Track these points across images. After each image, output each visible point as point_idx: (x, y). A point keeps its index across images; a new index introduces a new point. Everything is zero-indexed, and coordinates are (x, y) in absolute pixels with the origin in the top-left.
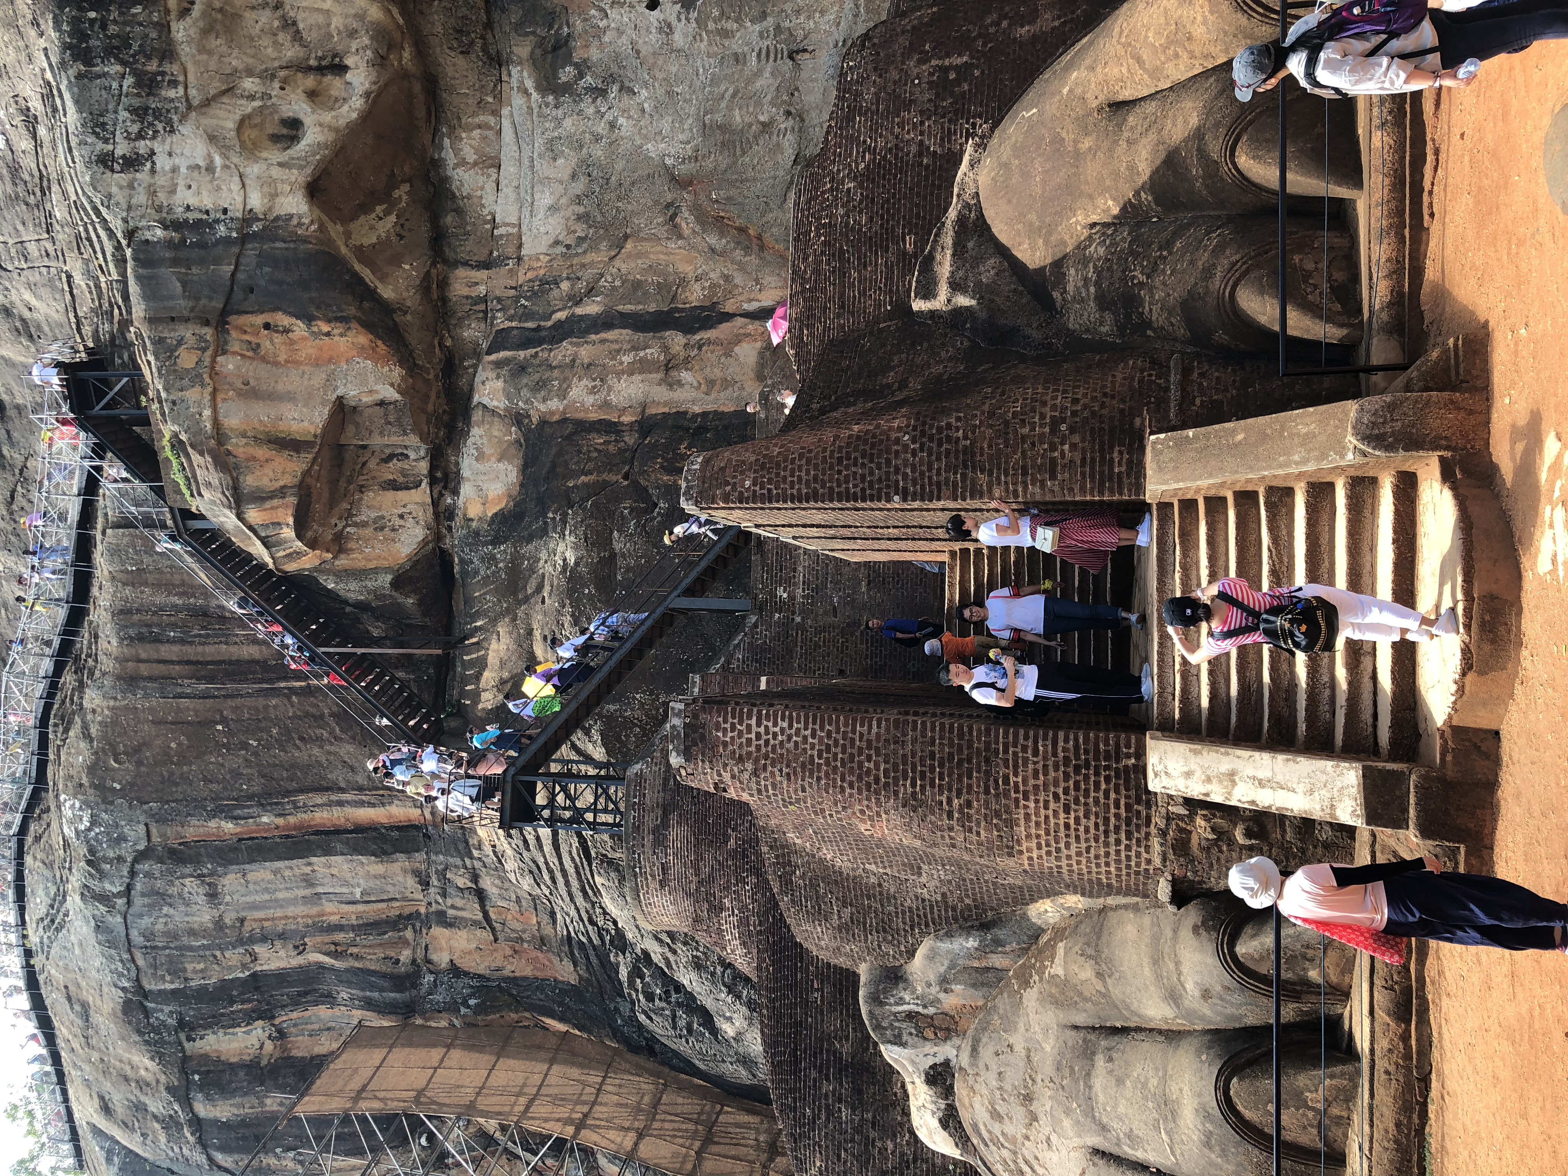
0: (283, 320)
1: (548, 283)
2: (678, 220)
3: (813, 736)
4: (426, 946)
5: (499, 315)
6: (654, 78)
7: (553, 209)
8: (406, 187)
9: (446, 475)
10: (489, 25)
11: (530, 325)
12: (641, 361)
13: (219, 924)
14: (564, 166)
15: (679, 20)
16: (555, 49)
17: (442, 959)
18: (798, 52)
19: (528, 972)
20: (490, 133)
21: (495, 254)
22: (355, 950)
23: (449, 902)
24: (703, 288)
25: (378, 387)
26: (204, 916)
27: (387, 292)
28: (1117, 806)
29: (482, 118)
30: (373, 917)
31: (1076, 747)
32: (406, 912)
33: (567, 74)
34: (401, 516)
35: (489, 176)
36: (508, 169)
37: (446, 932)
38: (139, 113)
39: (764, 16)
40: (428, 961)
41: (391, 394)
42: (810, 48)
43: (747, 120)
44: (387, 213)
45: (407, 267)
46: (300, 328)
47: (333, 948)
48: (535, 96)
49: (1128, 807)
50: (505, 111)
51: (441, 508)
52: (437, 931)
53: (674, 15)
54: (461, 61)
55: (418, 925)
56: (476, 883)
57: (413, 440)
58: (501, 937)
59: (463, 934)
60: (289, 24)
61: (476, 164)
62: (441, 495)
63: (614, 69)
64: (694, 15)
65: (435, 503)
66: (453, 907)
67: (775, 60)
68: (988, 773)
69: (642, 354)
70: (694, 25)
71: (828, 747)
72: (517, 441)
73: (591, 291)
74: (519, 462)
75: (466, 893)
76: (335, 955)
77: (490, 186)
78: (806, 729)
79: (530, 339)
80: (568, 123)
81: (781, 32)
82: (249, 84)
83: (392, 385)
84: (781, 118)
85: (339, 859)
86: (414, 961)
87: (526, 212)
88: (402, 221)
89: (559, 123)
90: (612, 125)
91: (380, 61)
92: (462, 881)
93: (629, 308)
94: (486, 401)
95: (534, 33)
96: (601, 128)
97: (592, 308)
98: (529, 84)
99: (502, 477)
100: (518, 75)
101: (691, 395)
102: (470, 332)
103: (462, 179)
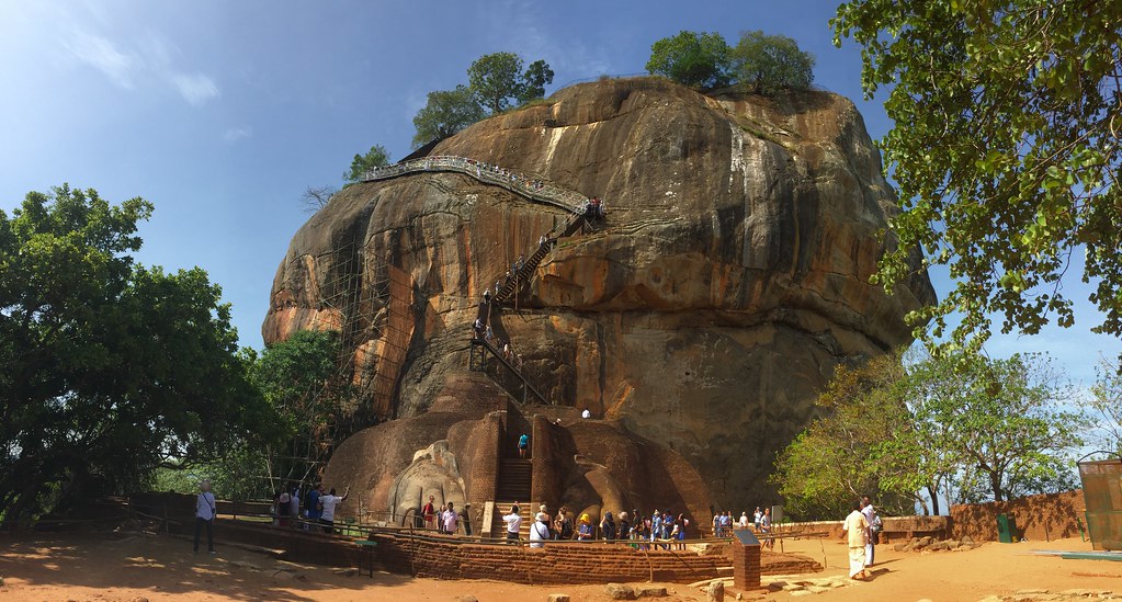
0: (606, 274)
1: (615, 341)
4: (434, 295)
5: (608, 327)
6: (667, 374)
7: (634, 344)
8: (644, 305)
9: (564, 310)
10: (688, 328)
11: (604, 336)
12: (591, 367)
13: (440, 238)
14: (647, 348)
15: (682, 381)
17: (431, 300)
20: (658, 327)
21: (625, 327)
23: (447, 302)
26: (442, 233)
27: (615, 299)
29: (662, 325)
32: (444, 288)
33: (672, 349)
34: (553, 298)
35: (646, 326)
36: (647, 332)
37: (438, 301)
38: (662, 244)
40: (429, 295)
41: (585, 300)
45: (623, 304)
46: (604, 278)
48: (667, 340)
50: (663, 332)
51: (556, 309)
53: (683, 379)
54: (677, 321)
57: (574, 303)
60: (685, 280)
61: (650, 323)
62: (559, 309)
63: (671, 363)
64: (683, 385)
65: (557, 307)
69: (594, 368)
70: (680, 385)
73: (612, 353)
74: (566, 333)
75: (450, 307)
77: (643, 327)
79: (600, 336)
80: (658, 349)
82: (669, 271)
83: (588, 300)
87: (635, 336)
89: (658, 347)
90: (656, 362)
91: (675, 303)
93: (607, 364)
94: (584, 323)
96: (656, 359)
97: (607, 354)
98: (670, 339)
99: (562, 327)
100: (673, 335)
101: (581, 381)
102: (604, 319)
103: (646, 319)
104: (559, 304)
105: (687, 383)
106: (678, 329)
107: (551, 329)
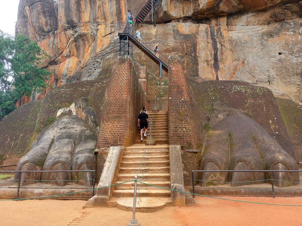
1: (223, 37)
2: (236, 61)
3: (123, 84)
4: (101, 24)
5: (217, 28)
6: (264, 55)
7: (238, 37)
8: (243, 7)
9: (186, 20)
10: (276, 21)
11: (215, 34)
12: (208, 56)
14: (246, 38)
15: (276, 59)
16: (271, 35)
17: (99, 27)
18: (269, 82)
19: (98, 43)
20: (254, 23)
21: (229, 26)
22: (100, 11)
23: (109, 28)
24: (222, 67)
25: (202, 4)
27: (221, 5)
28: (111, 141)
29: (257, 21)
30: (106, 14)
31: (122, 133)
32: (107, 20)
33: (266, 38)
34: (178, 12)
35: (245, 24)
36: (246, 27)
37: (104, 28)
39: (277, 76)
40: (99, 25)
41: (201, 7)
42: (270, 85)
43: (256, 73)
44: (238, 4)
45: (226, 8)
47: (100, 6)
48: (261, 32)
49: (110, 143)
50: (258, 26)
51: (180, 20)
52: (104, 26)
53: (277, 58)
54: (269, 16)
55: (105, 22)
56: (113, 33)
57: (192, 12)
58: (104, 38)
59: (104, 31)
61: (247, 21)
62: (182, 19)
63: (266, 47)
64: (277, 62)
65: (180, 18)
66: (108, 29)
67: (268, 78)
68: (117, 117)
69: (210, 56)
70: (275, 62)
71: (122, 87)
72: (193, 33)
73: (222, 45)
74: (189, 33)
75: (111, 31)
76: (98, 7)
77: (243, 24)
78: (125, 82)
79: (212, 34)
80: (256, 38)
81: (273, 79)
83: (203, 7)
84: (256, 79)
85: (115, 6)
86: (98, 22)
87: (237, 31)
88: (236, 7)
89: (256, 37)
90: (255, 47)
92: (113, 30)
93: (218, 53)
94: (200, 26)
95: (274, 30)
96: (255, 45)
97: (219, 46)
98: (264, 30)
99: (186, 31)
100: (266, 28)
101: (202, 66)
102: (213, 22)
103: (244, 18)
104: (182, 16)
105: (280, 60)
106: (269, 23)
107: (177, 32)
